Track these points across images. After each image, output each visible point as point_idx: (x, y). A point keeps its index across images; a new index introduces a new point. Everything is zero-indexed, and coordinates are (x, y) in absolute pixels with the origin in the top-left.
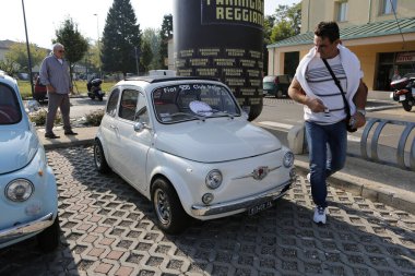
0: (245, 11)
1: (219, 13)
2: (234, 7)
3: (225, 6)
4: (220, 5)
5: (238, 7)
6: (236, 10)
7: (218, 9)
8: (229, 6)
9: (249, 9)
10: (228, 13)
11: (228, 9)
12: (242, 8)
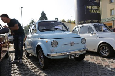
0: (97, 10)
1: (90, 11)
2: (94, 9)
3: (92, 9)
4: (90, 9)
5: (95, 9)
6: (95, 10)
7: (90, 10)
8: (93, 9)
9: (98, 10)
10: (93, 11)
11: (92, 10)
12: (96, 9)
